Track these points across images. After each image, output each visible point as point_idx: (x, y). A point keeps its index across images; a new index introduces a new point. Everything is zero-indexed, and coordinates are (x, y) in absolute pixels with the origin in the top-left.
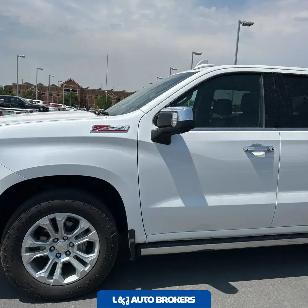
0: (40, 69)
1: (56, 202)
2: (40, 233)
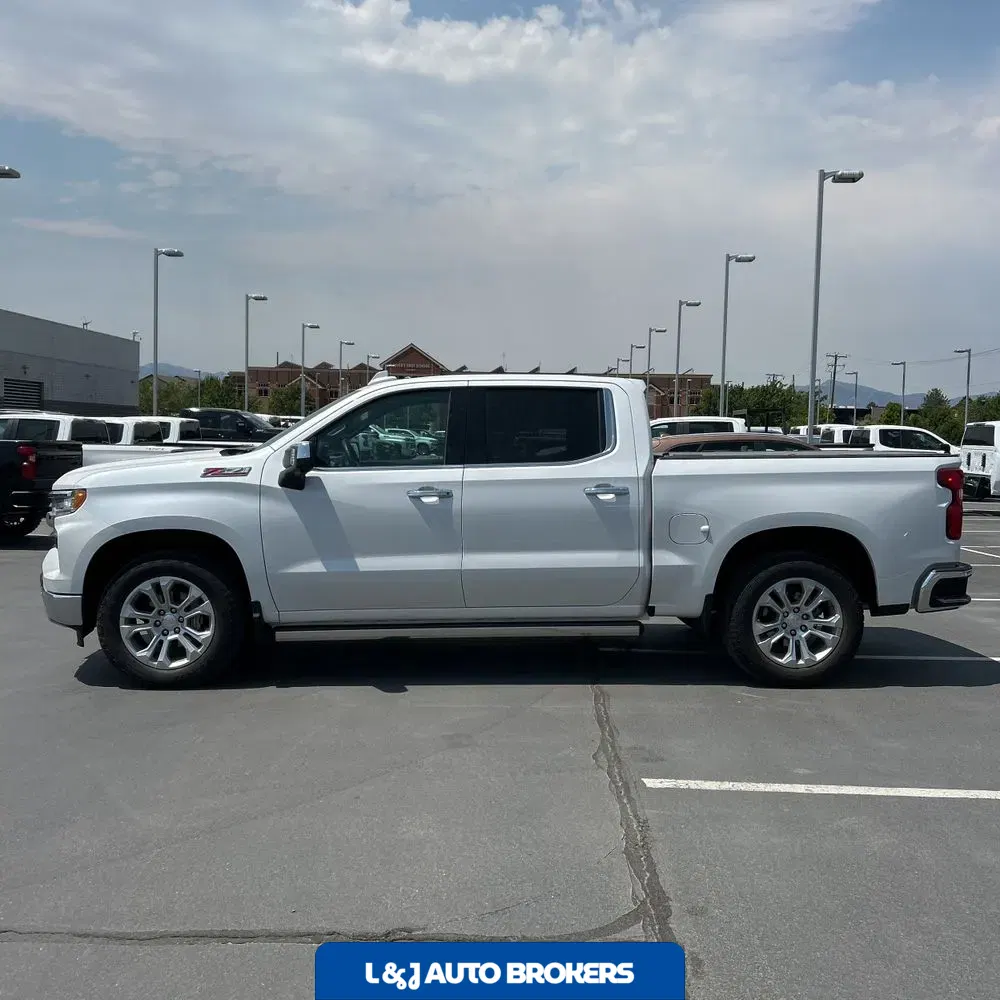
1: (159, 563)
2: (142, 604)
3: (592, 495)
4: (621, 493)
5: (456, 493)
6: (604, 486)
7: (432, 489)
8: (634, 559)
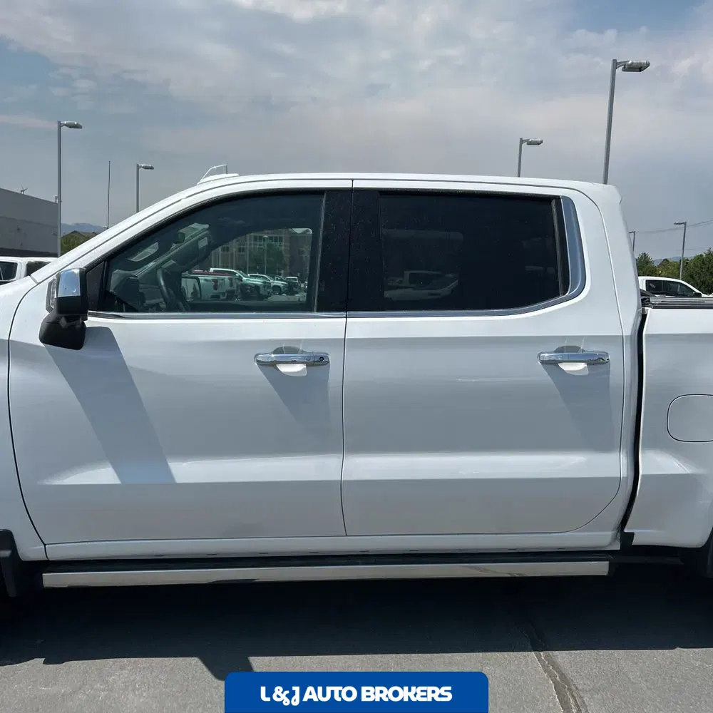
3: (551, 364)
4: (597, 362)
5: (334, 358)
6: (570, 350)
7: (295, 351)
8: (614, 465)
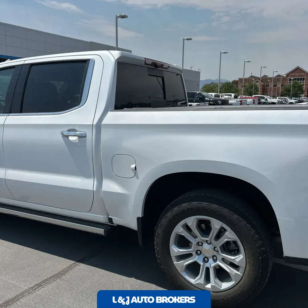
0: (224, 53)
